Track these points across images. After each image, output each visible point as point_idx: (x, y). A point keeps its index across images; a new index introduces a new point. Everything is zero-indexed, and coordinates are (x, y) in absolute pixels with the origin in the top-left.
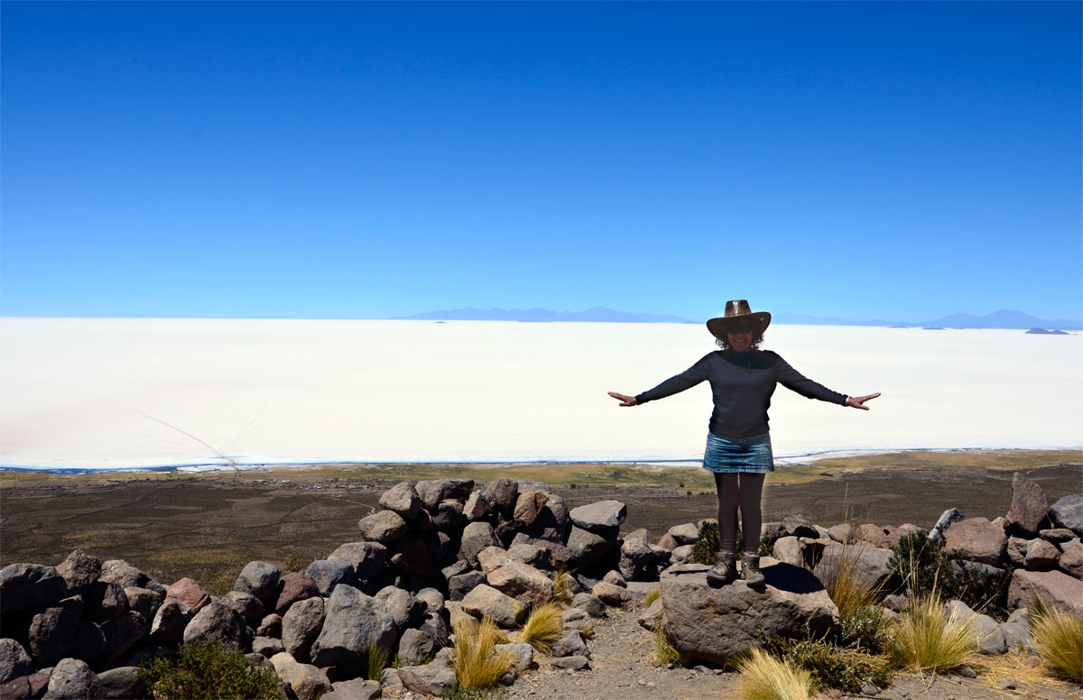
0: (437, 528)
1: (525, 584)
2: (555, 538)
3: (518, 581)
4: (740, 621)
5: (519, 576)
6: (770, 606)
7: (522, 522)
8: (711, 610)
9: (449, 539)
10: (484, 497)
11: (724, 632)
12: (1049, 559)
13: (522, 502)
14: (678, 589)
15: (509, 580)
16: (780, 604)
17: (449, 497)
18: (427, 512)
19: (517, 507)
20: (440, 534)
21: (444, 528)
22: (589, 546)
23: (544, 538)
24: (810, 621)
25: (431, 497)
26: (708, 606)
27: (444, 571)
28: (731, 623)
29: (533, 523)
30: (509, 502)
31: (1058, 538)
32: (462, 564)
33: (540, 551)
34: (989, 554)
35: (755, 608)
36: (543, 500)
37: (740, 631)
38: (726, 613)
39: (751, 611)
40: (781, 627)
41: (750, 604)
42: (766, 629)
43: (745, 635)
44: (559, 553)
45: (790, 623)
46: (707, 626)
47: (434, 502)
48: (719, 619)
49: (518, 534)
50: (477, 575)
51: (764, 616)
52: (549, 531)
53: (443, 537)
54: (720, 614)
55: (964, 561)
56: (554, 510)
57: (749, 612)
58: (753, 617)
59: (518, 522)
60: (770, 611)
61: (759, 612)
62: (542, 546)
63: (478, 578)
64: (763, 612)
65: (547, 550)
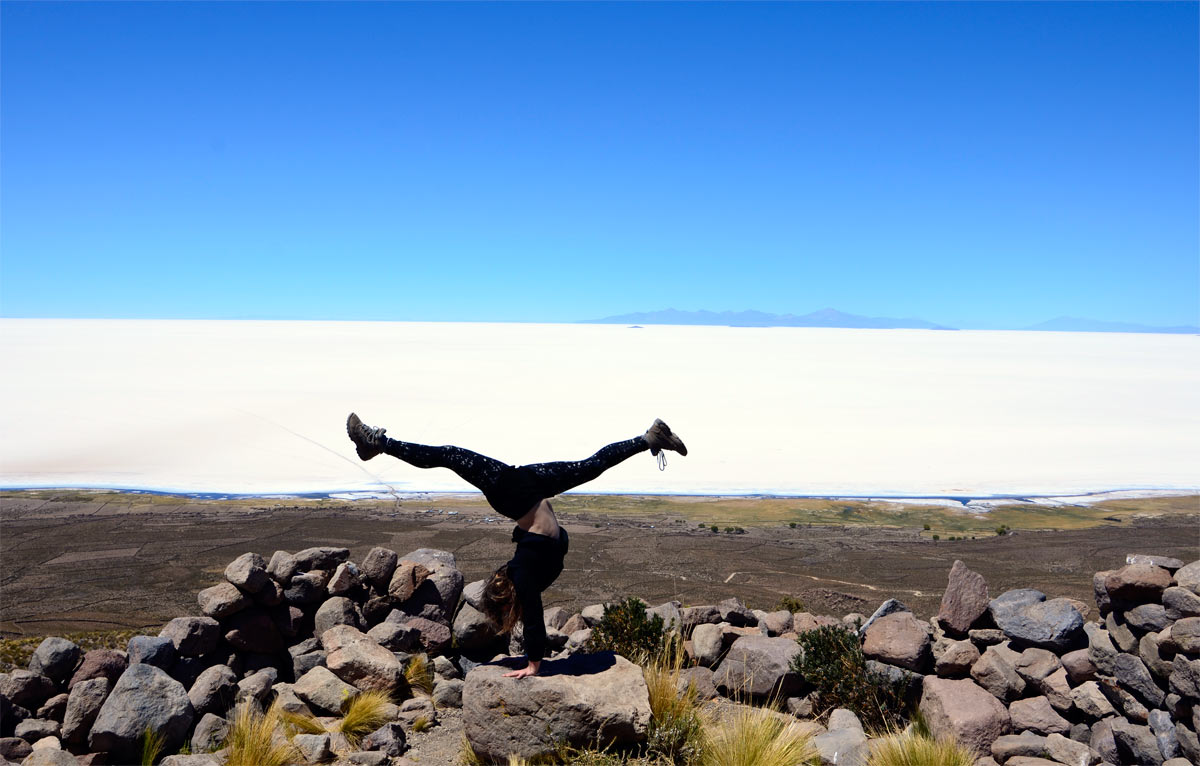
0: (287, 603)
1: (365, 668)
2: (436, 616)
3: (357, 665)
4: (530, 723)
5: (359, 659)
6: (560, 709)
7: (397, 598)
8: (502, 710)
9: (302, 614)
10: (352, 569)
11: (514, 734)
12: (960, 665)
13: (399, 575)
14: (476, 684)
15: (346, 664)
16: (572, 707)
17: (318, 567)
18: (276, 584)
19: (393, 581)
20: (292, 609)
21: (296, 603)
22: (473, 626)
23: (422, 616)
24: (604, 729)
25: (283, 569)
26: (499, 705)
27: (289, 650)
28: (521, 726)
29: (409, 599)
30: (382, 574)
31: (985, 640)
32: (310, 643)
33: (401, 631)
34: (905, 656)
35: (545, 710)
36: (423, 573)
37: (530, 735)
38: (517, 714)
39: (541, 714)
40: (573, 732)
41: (540, 706)
42: (557, 734)
43: (535, 739)
44: (435, 632)
45: (584, 729)
46: (497, 727)
47: (286, 574)
48: (509, 720)
49: (394, 610)
50: (318, 656)
51: (555, 720)
52: (430, 608)
53: (295, 612)
54: (511, 715)
55: (868, 662)
56: (438, 585)
57: (539, 714)
58: (543, 720)
59: (392, 597)
60: (561, 715)
61: (550, 715)
62: (415, 623)
63: (319, 659)
64: (554, 715)
65: (413, 630)
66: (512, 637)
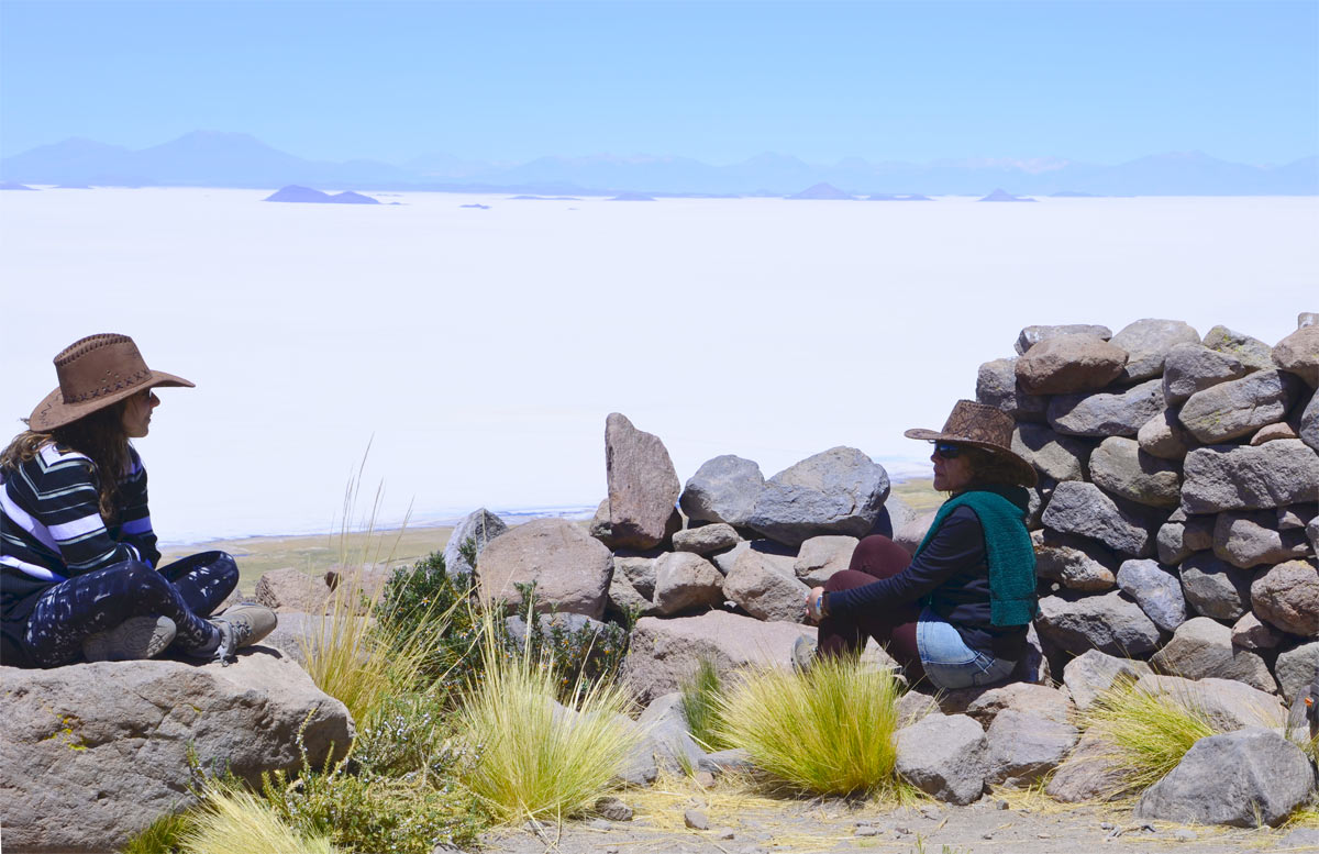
4: (142, 753)
6: (212, 708)
8: (68, 737)
11: (103, 787)
12: (704, 587)
16: (235, 700)
24: (305, 733)
26: (59, 728)
28: (120, 763)
31: (711, 545)
34: (577, 596)
35: (178, 718)
37: (145, 779)
38: (108, 740)
39: (169, 726)
40: (238, 755)
41: (166, 709)
42: (206, 765)
43: (157, 786)
45: (258, 743)
46: (58, 778)
48: (88, 758)
51: (200, 734)
54: (91, 744)
57: (165, 728)
58: (174, 738)
60: (214, 721)
61: (188, 725)
64: (198, 724)
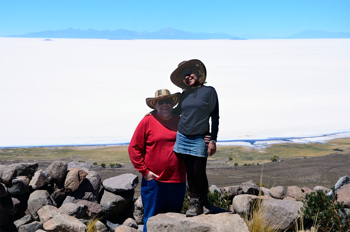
0: (10, 195)
1: (68, 228)
2: (92, 198)
3: (63, 227)
5: (64, 223)
7: (70, 189)
9: (19, 202)
10: (44, 174)
13: (69, 177)
14: (156, 227)
15: (57, 226)
17: (21, 175)
18: (4, 185)
19: (67, 180)
20: (13, 199)
21: (16, 195)
22: (114, 203)
23: (84, 199)
25: (7, 176)
27: (15, 223)
29: (77, 189)
30: (61, 176)
32: (28, 217)
33: (80, 207)
36: (84, 174)
44: (94, 208)
47: (9, 179)
49: (68, 197)
50: (37, 224)
52: (88, 194)
53: (15, 201)
56: (91, 181)
59: (67, 189)
62: (82, 203)
63: (37, 226)
65: (85, 206)
66: (136, 208)
